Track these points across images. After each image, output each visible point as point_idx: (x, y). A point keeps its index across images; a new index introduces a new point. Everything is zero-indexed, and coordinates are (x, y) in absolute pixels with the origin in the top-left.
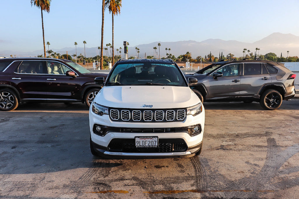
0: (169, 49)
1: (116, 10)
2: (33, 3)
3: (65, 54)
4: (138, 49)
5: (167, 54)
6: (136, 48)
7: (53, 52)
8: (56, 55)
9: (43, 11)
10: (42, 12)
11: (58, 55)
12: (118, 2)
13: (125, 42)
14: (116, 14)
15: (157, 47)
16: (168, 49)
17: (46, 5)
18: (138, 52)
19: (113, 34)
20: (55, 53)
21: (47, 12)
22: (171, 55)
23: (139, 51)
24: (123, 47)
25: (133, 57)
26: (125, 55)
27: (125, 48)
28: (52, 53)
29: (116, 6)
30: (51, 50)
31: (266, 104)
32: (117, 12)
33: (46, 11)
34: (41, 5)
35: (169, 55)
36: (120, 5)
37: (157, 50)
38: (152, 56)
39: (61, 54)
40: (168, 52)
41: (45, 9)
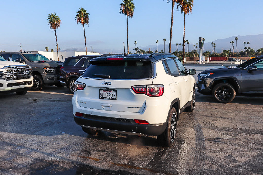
0: (248, 43)
1: (188, 9)
2: (121, 12)
3: (148, 50)
4: (215, 44)
5: (245, 48)
6: (212, 43)
7: (139, 49)
8: (141, 52)
10: (127, 18)
11: (143, 51)
12: (190, 3)
13: (200, 38)
14: (187, 14)
15: (234, 41)
16: (247, 42)
17: (130, 12)
18: (214, 47)
19: (184, 32)
20: (141, 50)
21: (131, 18)
22: (249, 48)
23: (215, 45)
24: (198, 42)
25: (208, 52)
26: (200, 50)
28: (138, 50)
29: (188, 7)
30: (138, 48)
32: (188, 12)
33: (130, 16)
34: (127, 12)
35: (247, 49)
36: (192, 5)
37: (234, 44)
38: (229, 50)
39: (146, 51)
40: (246, 45)
41: (129, 15)
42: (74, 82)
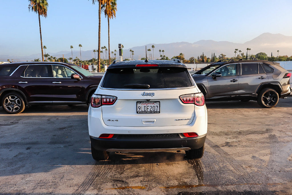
0: (163, 51)
1: (112, 13)
2: (31, 9)
3: (61, 57)
4: (133, 52)
5: (161, 56)
6: (131, 50)
8: (53, 59)
9: (41, 16)
10: (39, 19)
12: (113, 6)
13: (120, 45)
14: (111, 18)
15: (151, 49)
16: (162, 51)
17: (43, 10)
18: (133, 54)
20: (51, 57)
21: (45, 17)
23: (134, 53)
24: (118, 49)
25: (127, 59)
26: (120, 57)
27: (120, 50)
28: (49, 57)
29: (112, 10)
30: (48, 54)
31: (263, 102)
32: (112, 16)
33: (43, 16)
34: (38, 10)
36: (116, 9)
37: (151, 52)
39: (57, 58)
40: (162, 53)
41: (42, 14)
42: (10, 98)
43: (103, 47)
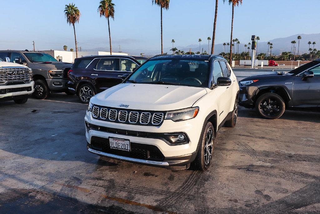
0: (314, 43)
2: (154, 2)
3: (188, 51)
4: (271, 44)
5: (310, 49)
6: (269, 43)
7: (177, 49)
8: (180, 53)
9: (163, 8)
11: (182, 52)
13: (253, 37)
14: (236, 5)
15: (297, 40)
16: (312, 42)
17: (165, 2)
18: (271, 47)
19: (232, 28)
20: (179, 51)
21: (166, 10)
22: (315, 50)
24: (251, 42)
25: (263, 54)
26: (252, 51)
27: (254, 43)
28: (176, 51)
30: (176, 48)
32: (238, 2)
33: (165, 8)
34: (161, 3)
35: (312, 51)
37: (296, 45)
38: (289, 51)
39: (185, 52)
40: (312, 46)
41: (164, 7)
42: (84, 88)
43: (235, 39)
